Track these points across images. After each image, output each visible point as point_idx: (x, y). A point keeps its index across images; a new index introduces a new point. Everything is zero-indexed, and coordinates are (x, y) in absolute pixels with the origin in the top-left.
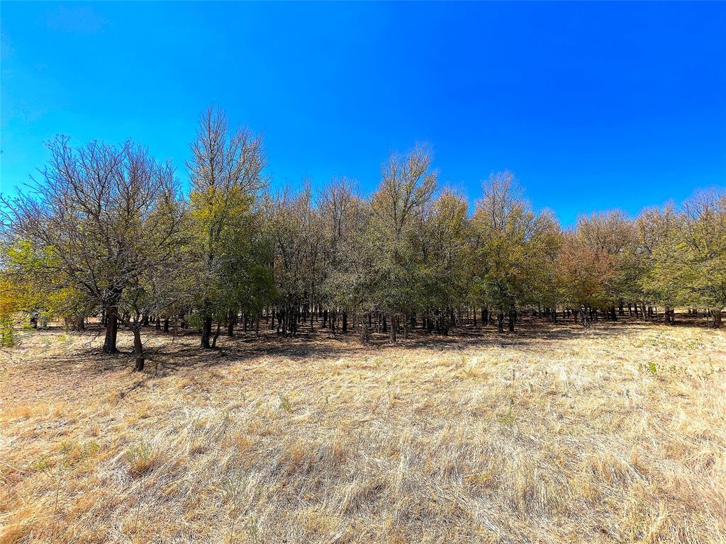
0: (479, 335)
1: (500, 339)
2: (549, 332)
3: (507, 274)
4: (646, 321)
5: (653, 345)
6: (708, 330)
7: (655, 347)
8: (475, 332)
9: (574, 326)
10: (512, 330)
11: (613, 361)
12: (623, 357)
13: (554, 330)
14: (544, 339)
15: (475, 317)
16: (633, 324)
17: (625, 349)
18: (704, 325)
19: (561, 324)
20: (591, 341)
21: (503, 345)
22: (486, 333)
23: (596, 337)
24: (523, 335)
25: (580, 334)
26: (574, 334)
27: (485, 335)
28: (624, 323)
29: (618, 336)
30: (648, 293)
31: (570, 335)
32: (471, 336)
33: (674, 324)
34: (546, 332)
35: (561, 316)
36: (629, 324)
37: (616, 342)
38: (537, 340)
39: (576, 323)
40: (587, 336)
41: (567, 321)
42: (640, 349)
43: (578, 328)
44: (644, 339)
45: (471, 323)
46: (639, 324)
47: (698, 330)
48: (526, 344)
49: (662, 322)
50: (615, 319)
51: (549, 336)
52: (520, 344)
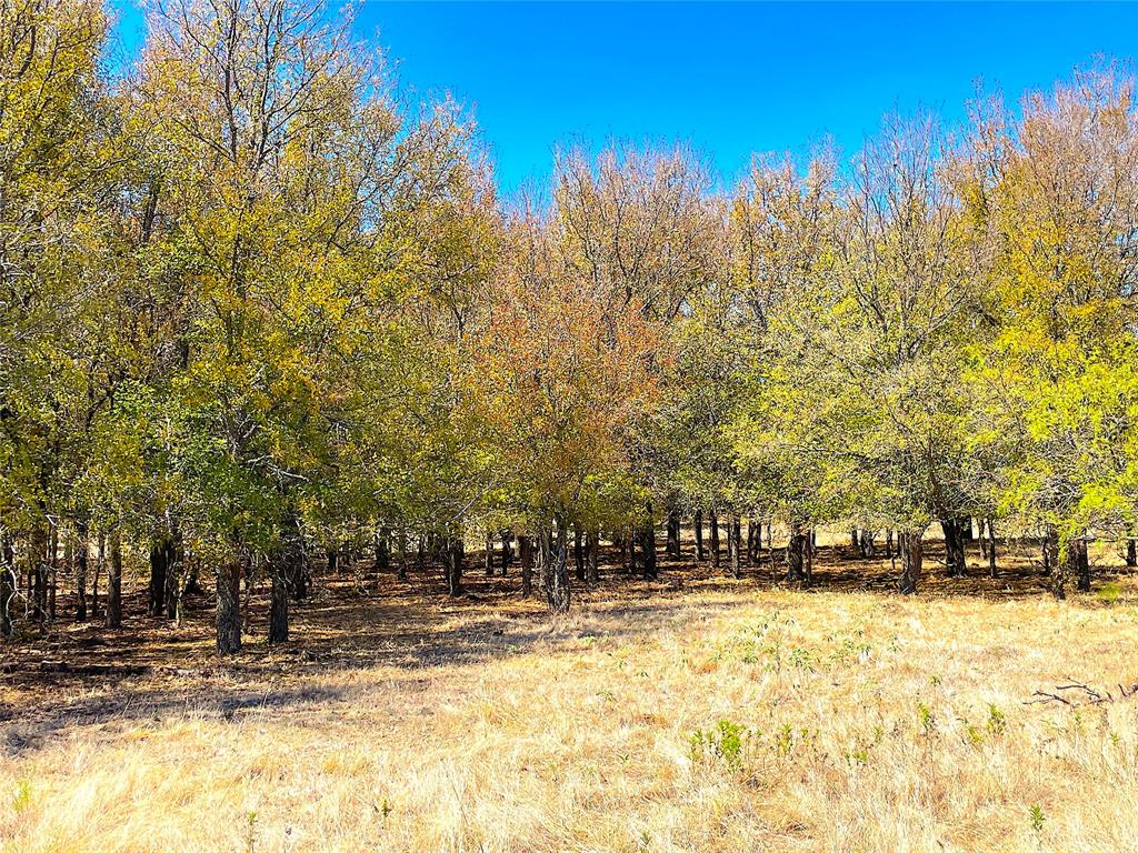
0: (128, 672)
1: (223, 680)
2: (426, 636)
3: (273, 376)
4: (740, 575)
5: (746, 660)
6: (891, 599)
7: (747, 668)
8: (110, 656)
9: (520, 606)
10: (278, 635)
11: (625, 732)
12: (655, 711)
13: (445, 627)
14: (404, 666)
15: (116, 585)
16: (700, 588)
17: (664, 685)
18: (881, 583)
19: (476, 600)
20: (565, 663)
21: (231, 708)
22: (161, 656)
23: (585, 642)
24: (322, 656)
25: (533, 638)
26: (515, 639)
27: (156, 666)
28: (678, 587)
29: (654, 636)
30: (749, 475)
31: (498, 641)
32: (90, 675)
33: (811, 582)
34: (414, 638)
35: (480, 566)
36: (690, 590)
37: (642, 658)
38: (378, 673)
39: (529, 590)
40: (555, 641)
41: (499, 587)
42: (707, 678)
43: (529, 614)
44: (723, 639)
45: (96, 615)
46: (716, 587)
47: (865, 600)
48: (332, 695)
49: (781, 578)
50: (651, 572)
51: (425, 653)
52: (305, 695)
